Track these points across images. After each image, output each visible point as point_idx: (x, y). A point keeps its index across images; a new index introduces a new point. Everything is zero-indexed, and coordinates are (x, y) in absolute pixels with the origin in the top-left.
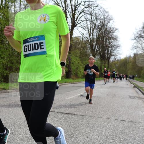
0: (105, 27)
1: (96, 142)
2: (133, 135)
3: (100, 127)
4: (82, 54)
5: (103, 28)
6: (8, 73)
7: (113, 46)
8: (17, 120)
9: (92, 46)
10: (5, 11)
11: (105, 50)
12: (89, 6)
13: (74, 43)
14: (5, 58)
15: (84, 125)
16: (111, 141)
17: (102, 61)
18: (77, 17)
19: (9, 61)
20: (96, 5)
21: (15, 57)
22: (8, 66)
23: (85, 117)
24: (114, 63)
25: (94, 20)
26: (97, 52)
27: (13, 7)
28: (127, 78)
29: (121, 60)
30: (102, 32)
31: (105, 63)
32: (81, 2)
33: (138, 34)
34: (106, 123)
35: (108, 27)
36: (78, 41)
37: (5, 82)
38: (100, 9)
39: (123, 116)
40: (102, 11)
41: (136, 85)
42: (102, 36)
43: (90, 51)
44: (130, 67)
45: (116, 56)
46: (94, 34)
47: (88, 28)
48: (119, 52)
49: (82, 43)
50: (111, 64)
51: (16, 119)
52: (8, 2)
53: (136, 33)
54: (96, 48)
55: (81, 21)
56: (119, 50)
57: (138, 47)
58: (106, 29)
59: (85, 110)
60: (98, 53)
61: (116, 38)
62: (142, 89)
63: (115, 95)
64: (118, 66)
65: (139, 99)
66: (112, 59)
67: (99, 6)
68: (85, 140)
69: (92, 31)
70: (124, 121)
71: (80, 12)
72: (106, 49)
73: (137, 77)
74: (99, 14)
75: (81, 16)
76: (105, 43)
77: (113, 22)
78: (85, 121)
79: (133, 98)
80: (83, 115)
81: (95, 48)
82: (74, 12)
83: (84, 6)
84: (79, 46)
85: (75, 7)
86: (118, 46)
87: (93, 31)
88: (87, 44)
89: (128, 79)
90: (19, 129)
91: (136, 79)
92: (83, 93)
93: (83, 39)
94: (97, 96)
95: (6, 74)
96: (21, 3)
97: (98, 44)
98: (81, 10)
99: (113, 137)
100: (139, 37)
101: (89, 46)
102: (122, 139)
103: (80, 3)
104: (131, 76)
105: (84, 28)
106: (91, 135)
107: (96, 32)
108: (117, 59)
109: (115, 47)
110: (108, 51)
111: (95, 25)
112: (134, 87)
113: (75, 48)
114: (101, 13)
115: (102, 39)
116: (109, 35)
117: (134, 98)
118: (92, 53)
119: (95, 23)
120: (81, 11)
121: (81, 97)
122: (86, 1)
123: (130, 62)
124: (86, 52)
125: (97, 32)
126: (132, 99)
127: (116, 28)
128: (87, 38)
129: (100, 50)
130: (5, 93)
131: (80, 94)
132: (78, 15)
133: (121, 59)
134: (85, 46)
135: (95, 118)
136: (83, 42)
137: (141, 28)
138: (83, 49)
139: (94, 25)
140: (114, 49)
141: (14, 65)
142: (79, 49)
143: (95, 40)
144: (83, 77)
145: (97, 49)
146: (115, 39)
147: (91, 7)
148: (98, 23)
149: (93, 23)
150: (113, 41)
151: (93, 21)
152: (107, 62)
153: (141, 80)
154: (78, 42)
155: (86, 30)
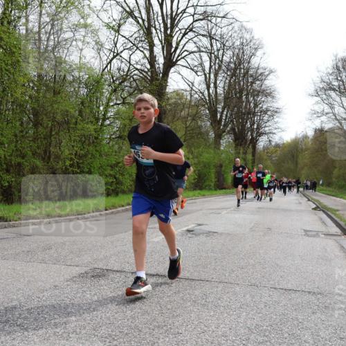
0: (244, 66)
1: (223, 342)
2: (313, 325)
3: (233, 306)
4: (191, 132)
5: (240, 69)
6: (13, 179)
7: (265, 112)
8: (33, 293)
9: (213, 112)
10: (4, 32)
11: (247, 122)
12: (206, 16)
13: (170, 105)
14: (4, 144)
15: (195, 302)
16: (260, 339)
17: (239, 147)
18: (178, 44)
19: (13, 151)
20: (222, 15)
21: (28, 142)
22: (13, 162)
23: (197, 283)
24: (267, 153)
25: (218, 50)
26: (226, 125)
27: (23, 20)
28: (298, 188)
29: (284, 144)
30: (239, 79)
31: (245, 153)
32: (187, 8)
33: (323, 81)
34: (248, 296)
35: (253, 67)
36: (179, 102)
37: (5, 201)
38: (232, 23)
39: (289, 278)
40: (236, 28)
41: (320, 203)
42: (237, 87)
43: (209, 123)
44: (306, 161)
45: (271, 135)
46: (218, 82)
47: (204, 70)
48: (279, 125)
49: (190, 106)
50: (260, 155)
51: (30, 290)
52: (10, 9)
53: (318, 80)
54: (224, 118)
55: (186, 53)
56: (279, 120)
57: (323, 113)
58: (248, 72)
59: (197, 266)
60: (228, 129)
61: (271, 93)
62: (335, 215)
63: (270, 229)
64: (277, 160)
65: (329, 237)
66: (262, 143)
67: (229, 16)
68: (199, 338)
69: (212, 76)
70: (290, 292)
71: (183, 31)
72: (248, 119)
73: (322, 185)
74: (230, 35)
75: (187, 40)
76: (244, 104)
77: (264, 54)
78: (197, 293)
79: (314, 236)
80: (194, 278)
81: (221, 116)
82: (169, 32)
83: (193, 16)
84: (183, 113)
85: (173, 19)
86: (276, 112)
87: (216, 75)
88: (203, 108)
89: (301, 189)
90: (39, 314)
91: (320, 191)
92: (193, 225)
93: (191, 96)
94: (226, 232)
95: (8, 182)
96: (41, 12)
97: (229, 108)
98: (186, 27)
99: (265, 330)
100: (325, 90)
101: (208, 112)
102: (286, 335)
103: (185, 10)
104: (309, 183)
105: (193, 70)
106: (213, 327)
107: (224, 80)
108: (273, 144)
109: (269, 113)
110: (254, 125)
111: (222, 61)
112: (314, 209)
113: (174, 117)
114: (235, 32)
115: (238, 95)
116: (254, 85)
117: (316, 235)
118: (214, 128)
119: (220, 57)
120: (186, 29)
121: (189, 235)
122: (197, 5)
123: (306, 150)
124: (200, 127)
125: (226, 78)
126: (311, 239)
127: (272, 68)
128: (203, 94)
129: (232, 121)
130: (6, 227)
131: (185, 229)
132: (179, 39)
133: (285, 142)
134: (197, 113)
135: (221, 286)
136: (193, 104)
137: (330, 67)
138: (193, 119)
139: (217, 61)
140: (266, 118)
141: (26, 161)
142: (184, 120)
143: (221, 98)
144: (192, 186)
145: (226, 119)
146: (268, 94)
147: (209, 18)
148: (228, 56)
149: (217, 57)
150: (263, 99)
151: (216, 53)
152: (250, 150)
153: (333, 191)
154: (180, 104)
155: (199, 73)
